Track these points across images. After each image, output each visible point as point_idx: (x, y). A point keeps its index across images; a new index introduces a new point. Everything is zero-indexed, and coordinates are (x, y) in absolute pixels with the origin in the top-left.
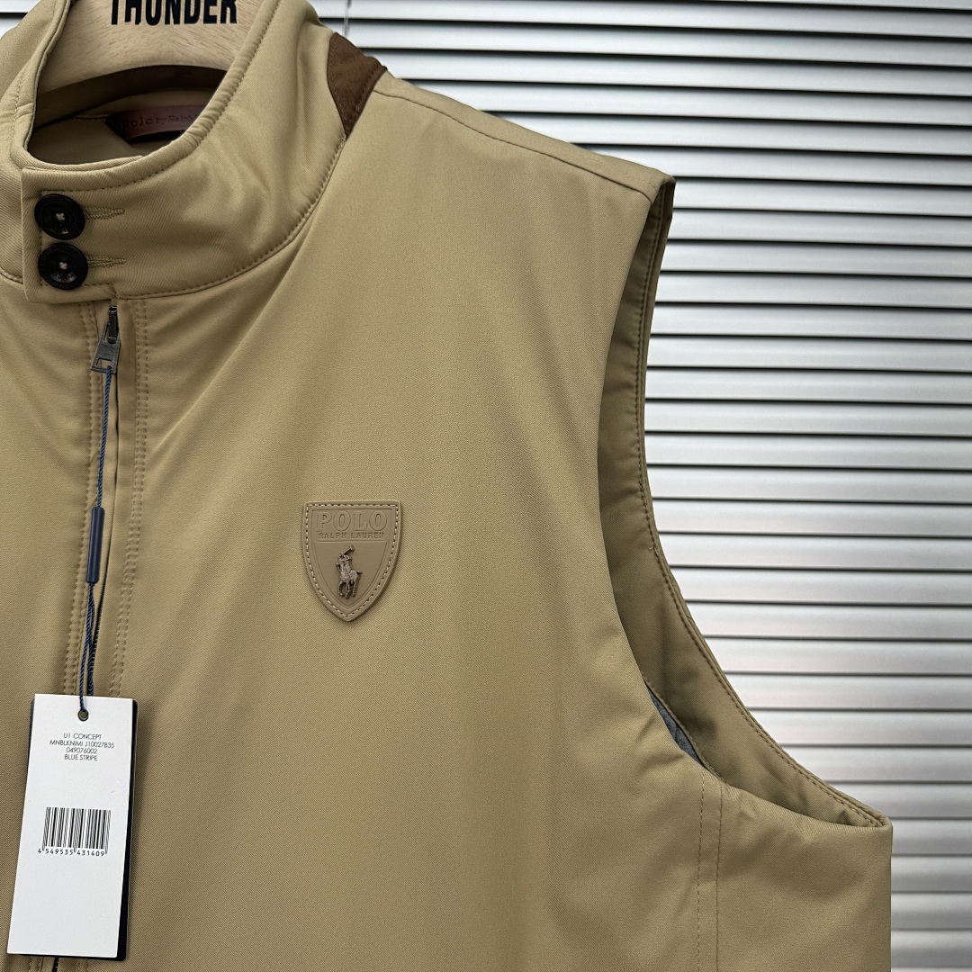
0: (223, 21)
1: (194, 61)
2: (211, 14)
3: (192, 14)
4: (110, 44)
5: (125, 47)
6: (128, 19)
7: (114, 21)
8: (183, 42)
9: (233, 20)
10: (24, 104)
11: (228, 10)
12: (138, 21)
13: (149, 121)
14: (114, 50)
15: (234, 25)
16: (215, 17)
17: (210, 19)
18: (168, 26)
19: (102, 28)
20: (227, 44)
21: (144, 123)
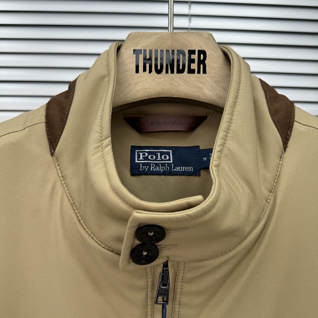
0: (199, 72)
1: (182, 95)
2: (191, 68)
3: (181, 68)
4: (136, 84)
5: (143, 87)
6: (145, 70)
7: (137, 71)
8: (176, 84)
9: (205, 72)
10: (106, 139)
11: (202, 66)
12: (150, 71)
13: (153, 124)
14: (138, 88)
15: (205, 75)
16: (194, 70)
17: (191, 71)
18: (167, 74)
19: (131, 75)
20: (201, 85)
21: (150, 124)
